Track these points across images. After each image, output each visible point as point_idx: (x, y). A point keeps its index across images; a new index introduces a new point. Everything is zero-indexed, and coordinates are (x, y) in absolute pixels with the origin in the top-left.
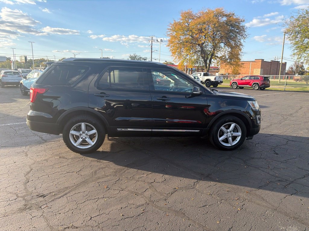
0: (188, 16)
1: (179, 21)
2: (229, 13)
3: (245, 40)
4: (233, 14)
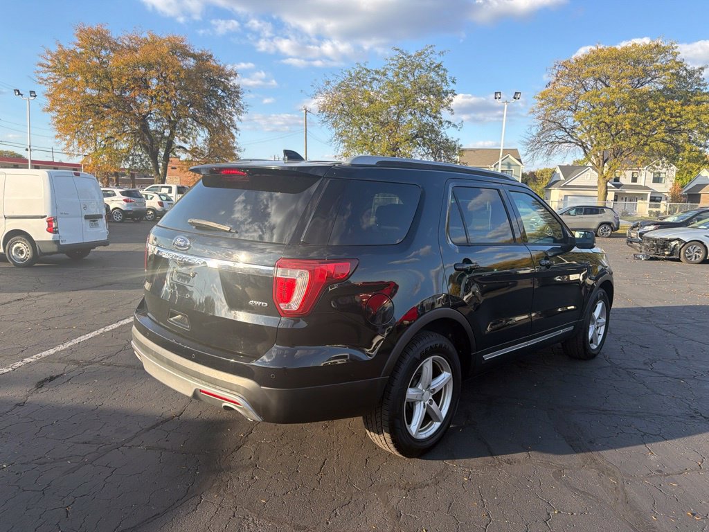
0: (98, 40)
1: (72, 47)
2: (200, 52)
3: (240, 117)
4: (211, 56)
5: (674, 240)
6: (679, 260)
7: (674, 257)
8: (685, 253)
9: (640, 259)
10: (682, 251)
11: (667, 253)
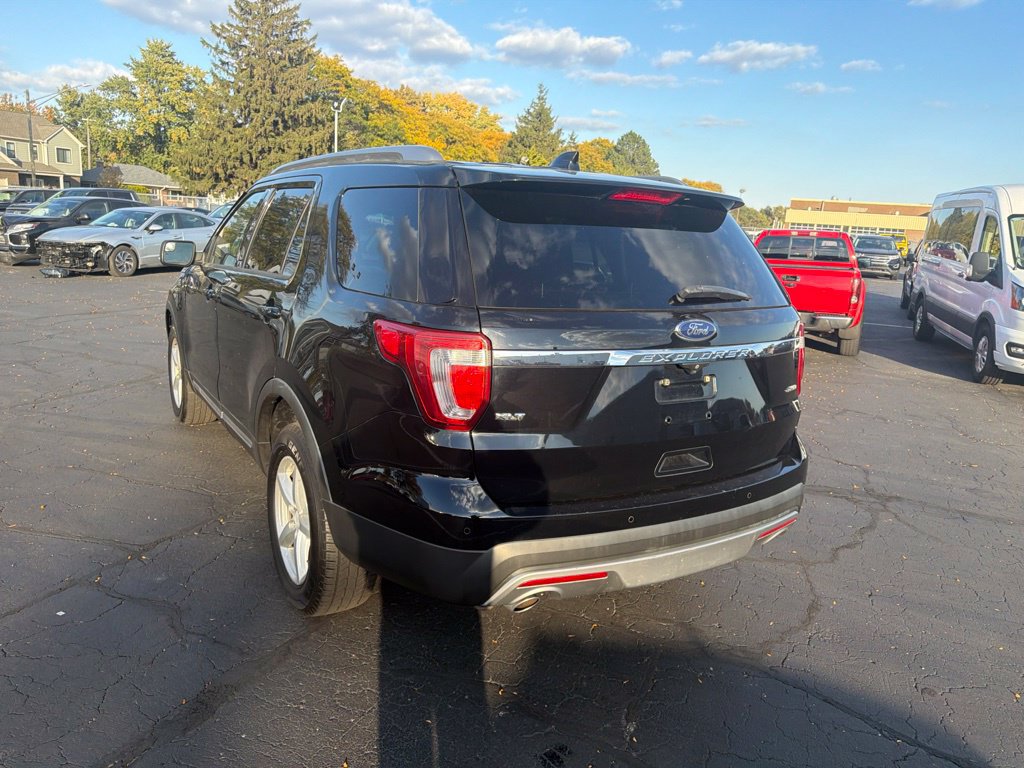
5: (94, 245)
6: (106, 273)
7: (100, 270)
8: (115, 262)
9: (56, 276)
10: (111, 258)
11: (90, 264)
